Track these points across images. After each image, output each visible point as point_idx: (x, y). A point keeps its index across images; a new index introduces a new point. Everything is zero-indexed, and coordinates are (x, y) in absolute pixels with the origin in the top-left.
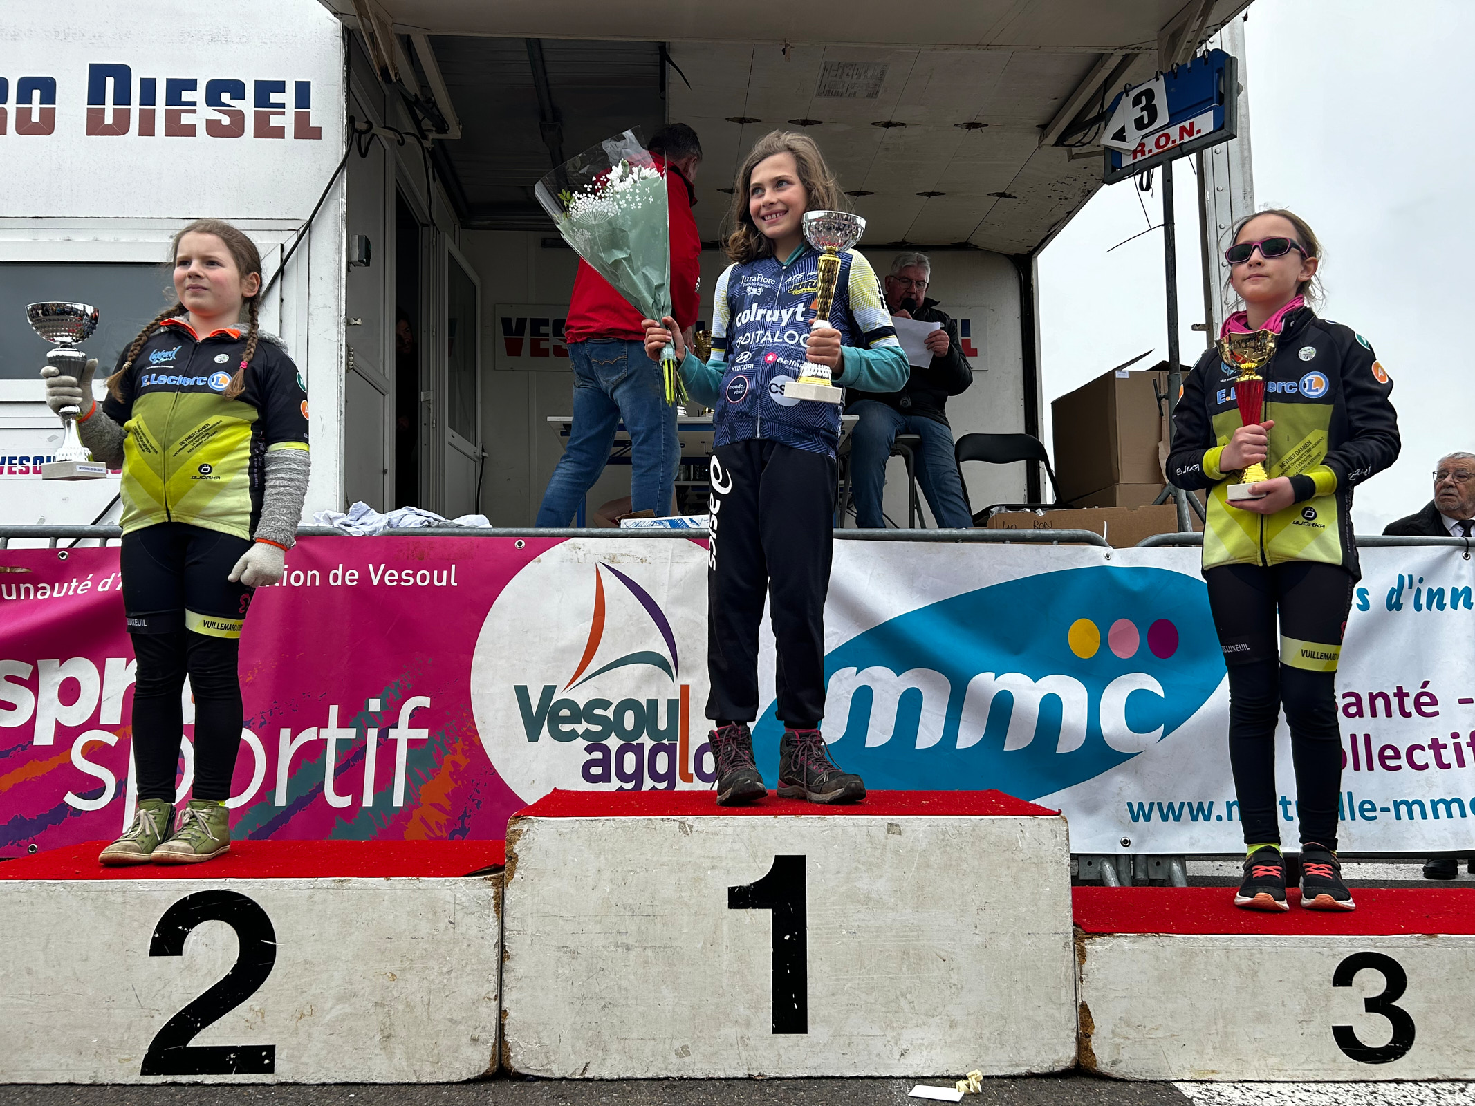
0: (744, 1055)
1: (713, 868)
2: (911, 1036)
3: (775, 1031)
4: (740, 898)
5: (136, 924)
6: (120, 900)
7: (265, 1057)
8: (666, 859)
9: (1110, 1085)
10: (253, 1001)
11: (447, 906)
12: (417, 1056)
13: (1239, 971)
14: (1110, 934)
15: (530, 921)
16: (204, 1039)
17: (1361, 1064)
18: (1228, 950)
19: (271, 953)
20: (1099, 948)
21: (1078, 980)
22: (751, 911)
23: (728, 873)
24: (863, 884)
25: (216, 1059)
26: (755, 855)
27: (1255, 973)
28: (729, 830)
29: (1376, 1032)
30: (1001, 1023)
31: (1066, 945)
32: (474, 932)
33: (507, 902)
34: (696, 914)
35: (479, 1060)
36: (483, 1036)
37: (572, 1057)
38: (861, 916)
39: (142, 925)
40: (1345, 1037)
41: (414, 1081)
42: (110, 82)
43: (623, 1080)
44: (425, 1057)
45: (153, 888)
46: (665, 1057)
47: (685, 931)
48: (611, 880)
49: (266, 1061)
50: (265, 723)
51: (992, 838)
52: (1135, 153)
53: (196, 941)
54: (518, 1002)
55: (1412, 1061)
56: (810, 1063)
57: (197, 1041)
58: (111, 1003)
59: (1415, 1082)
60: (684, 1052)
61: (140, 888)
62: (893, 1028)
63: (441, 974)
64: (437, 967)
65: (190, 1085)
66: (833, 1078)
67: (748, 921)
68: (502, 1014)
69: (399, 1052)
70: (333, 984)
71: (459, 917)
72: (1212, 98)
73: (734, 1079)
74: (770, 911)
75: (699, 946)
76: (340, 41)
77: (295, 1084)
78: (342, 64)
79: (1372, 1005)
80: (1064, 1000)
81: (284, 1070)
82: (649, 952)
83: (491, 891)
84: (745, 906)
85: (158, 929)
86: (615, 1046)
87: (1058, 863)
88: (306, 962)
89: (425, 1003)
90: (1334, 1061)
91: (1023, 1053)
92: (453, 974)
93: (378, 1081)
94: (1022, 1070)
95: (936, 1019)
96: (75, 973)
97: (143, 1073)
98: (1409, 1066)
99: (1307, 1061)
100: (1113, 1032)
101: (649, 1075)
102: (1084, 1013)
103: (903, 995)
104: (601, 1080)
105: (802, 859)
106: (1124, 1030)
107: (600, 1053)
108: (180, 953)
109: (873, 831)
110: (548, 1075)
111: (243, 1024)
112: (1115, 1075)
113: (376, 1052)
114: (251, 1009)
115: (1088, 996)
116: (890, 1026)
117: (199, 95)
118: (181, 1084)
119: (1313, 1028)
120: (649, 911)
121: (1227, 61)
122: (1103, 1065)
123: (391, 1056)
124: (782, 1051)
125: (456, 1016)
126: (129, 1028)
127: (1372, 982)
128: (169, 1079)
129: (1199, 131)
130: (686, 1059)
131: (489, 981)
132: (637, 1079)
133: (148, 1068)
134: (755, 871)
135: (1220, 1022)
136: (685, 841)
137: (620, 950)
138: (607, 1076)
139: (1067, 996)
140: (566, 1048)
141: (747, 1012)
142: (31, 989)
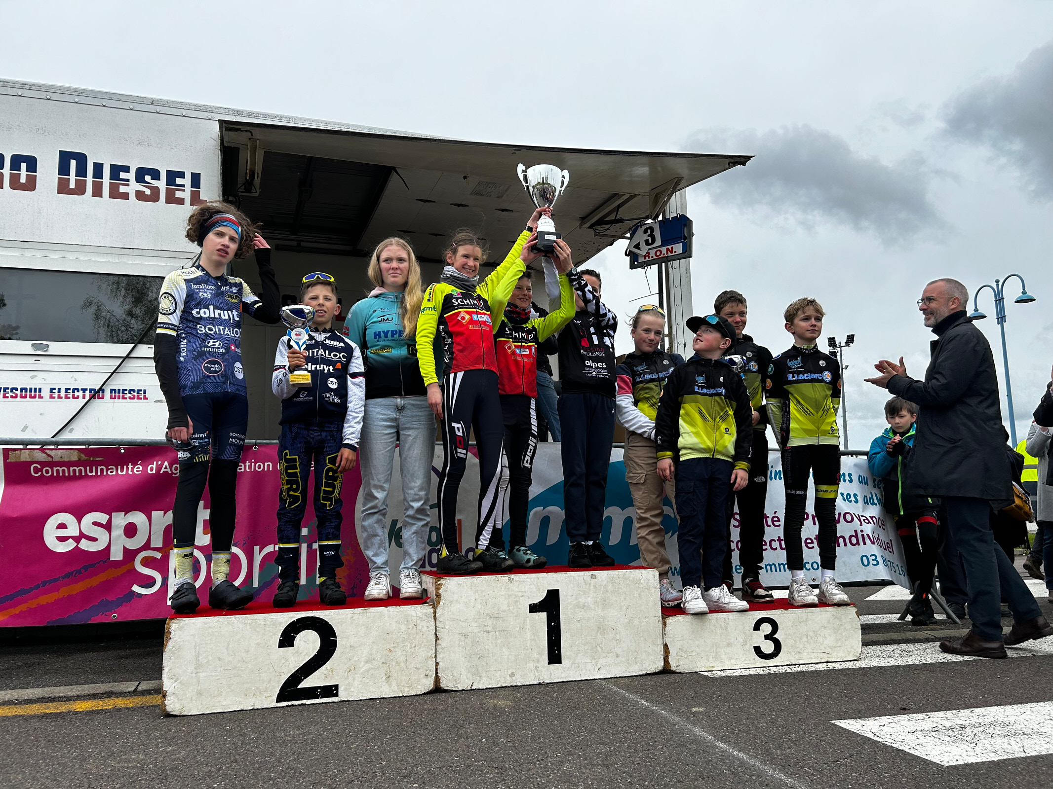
0: (537, 674)
1: (522, 596)
2: (602, 661)
3: (549, 664)
4: (533, 608)
5: (272, 634)
6: (263, 623)
7: (334, 690)
8: (503, 593)
9: (677, 675)
10: (328, 665)
11: (413, 618)
12: (402, 684)
13: (721, 627)
14: (675, 615)
15: (447, 623)
16: (305, 684)
17: (764, 660)
18: (717, 619)
19: (335, 644)
20: (671, 621)
21: (664, 634)
22: (538, 613)
23: (529, 598)
24: (582, 600)
25: (312, 693)
26: (539, 589)
27: (726, 628)
28: (529, 580)
29: (768, 647)
30: (635, 654)
31: (659, 620)
32: (425, 628)
33: (437, 615)
34: (516, 616)
35: (429, 684)
36: (430, 673)
37: (466, 680)
38: (581, 613)
39: (274, 634)
40: (758, 650)
41: (401, 695)
42: (73, 163)
43: (488, 689)
44: (406, 685)
45: (279, 617)
46: (504, 678)
47: (512, 623)
48: (481, 603)
49: (335, 692)
50: (246, 543)
51: (631, 579)
52: (645, 256)
53: (300, 640)
54: (443, 658)
55: (781, 658)
56: (563, 676)
57: (301, 686)
58: (261, 671)
59: (782, 666)
60: (512, 675)
61: (272, 617)
62: (595, 659)
63: (411, 648)
64: (409, 645)
65: (299, 705)
66: (572, 681)
67: (537, 617)
68: (437, 664)
69: (394, 683)
70: (364, 656)
71: (418, 622)
72: (681, 237)
73: (533, 685)
74: (546, 613)
75: (518, 629)
76: (218, 152)
77: (348, 701)
78: (220, 165)
79: (767, 637)
80: (659, 643)
81: (343, 695)
82: (497, 633)
83: (432, 610)
84: (536, 612)
85: (282, 636)
86: (484, 674)
87: (656, 588)
88: (351, 646)
89: (405, 661)
90: (754, 659)
91: (644, 665)
92: (416, 648)
93: (385, 697)
94: (644, 672)
95: (611, 654)
96: (242, 658)
97: (277, 702)
98: (780, 660)
99: (745, 660)
100: (677, 654)
101: (499, 686)
102: (666, 647)
103: (598, 645)
104: (479, 689)
105: (558, 591)
106: (681, 653)
107: (478, 678)
108: (292, 646)
109: (585, 577)
110: (457, 689)
111: (323, 676)
112: (678, 671)
113: (384, 684)
114: (327, 669)
115: (668, 641)
116: (593, 658)
117: (131, 176)
118: (295, 705)
119: (747, 647)
120: (497, 616)
121: (688, 221)
122: (673, 668)
123: (390, 686)
124: (552, 672)
125: (418, 666)
126: (270, 681)
127: (767, 628)
128: (290, 703)
129: (675, 252)
130: (514, 678)
131: (432, 650)
132: (493, 688)
133: (280, 699)
134: (539, 597)
135: (715, 648)
136: (511, 585)
137: (485, 633)
138: (481, 688)
139: (660, 641)
140: (464, 677)
141: (538, 656)
142: (221, 667)
